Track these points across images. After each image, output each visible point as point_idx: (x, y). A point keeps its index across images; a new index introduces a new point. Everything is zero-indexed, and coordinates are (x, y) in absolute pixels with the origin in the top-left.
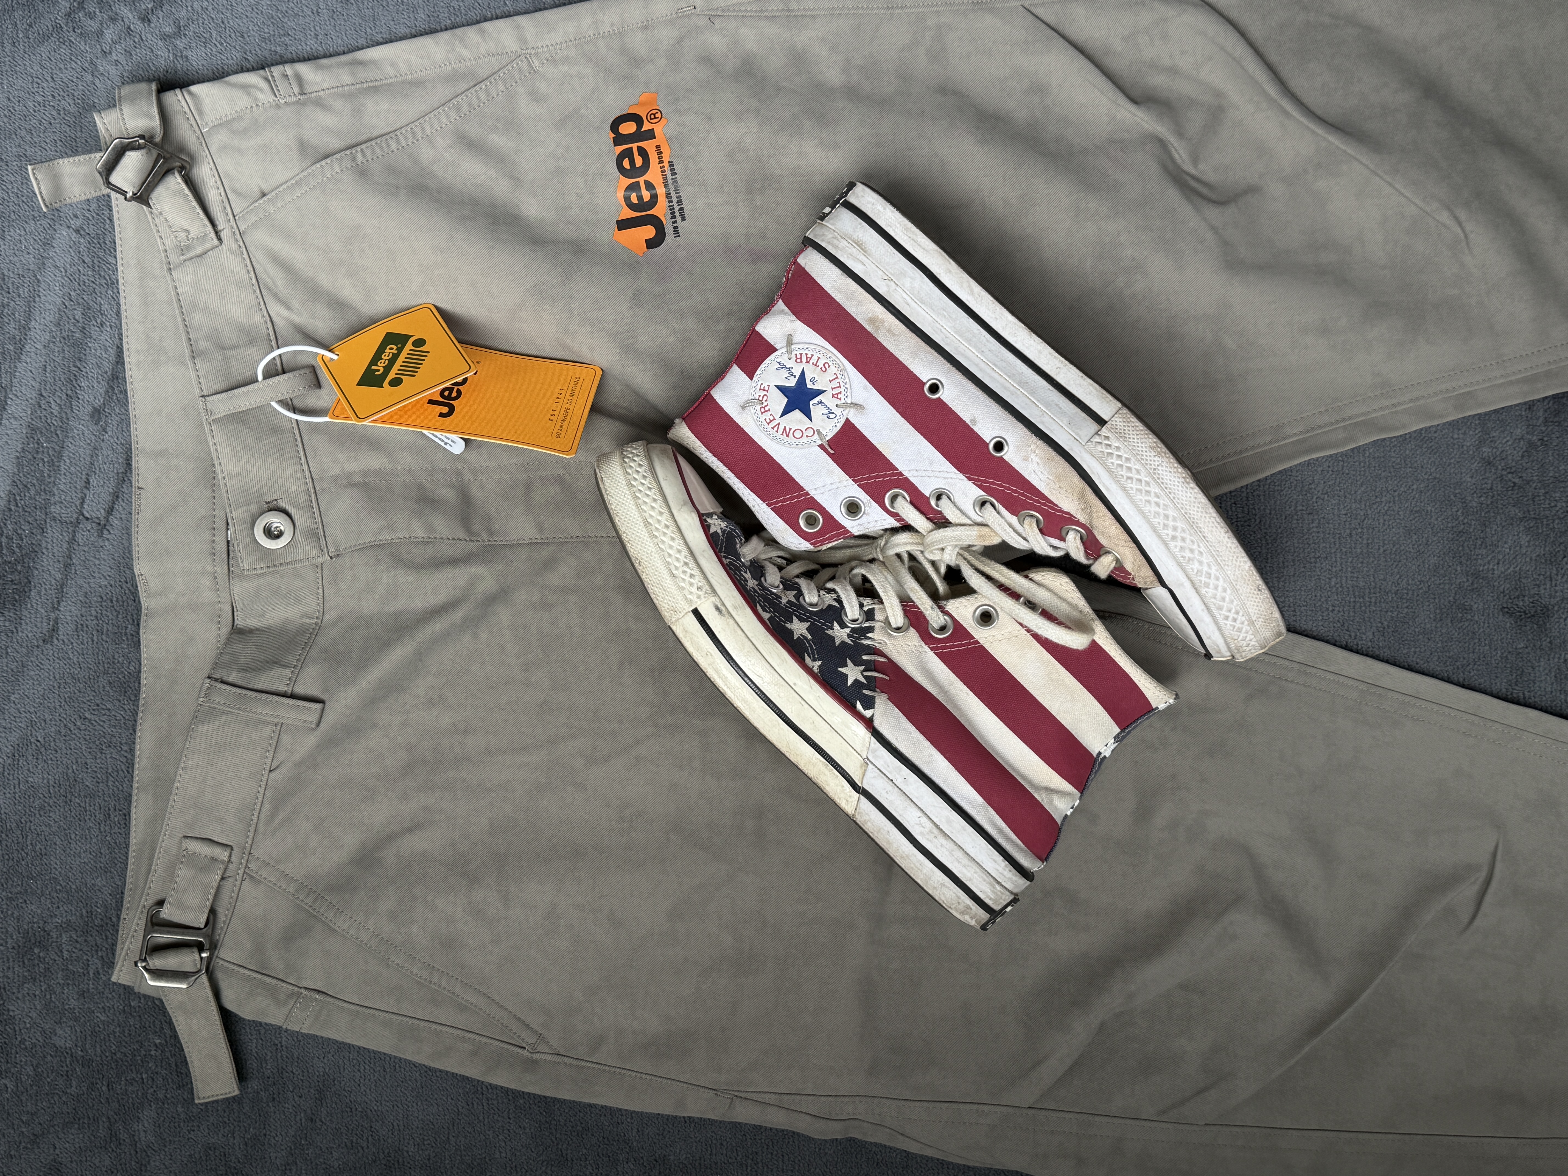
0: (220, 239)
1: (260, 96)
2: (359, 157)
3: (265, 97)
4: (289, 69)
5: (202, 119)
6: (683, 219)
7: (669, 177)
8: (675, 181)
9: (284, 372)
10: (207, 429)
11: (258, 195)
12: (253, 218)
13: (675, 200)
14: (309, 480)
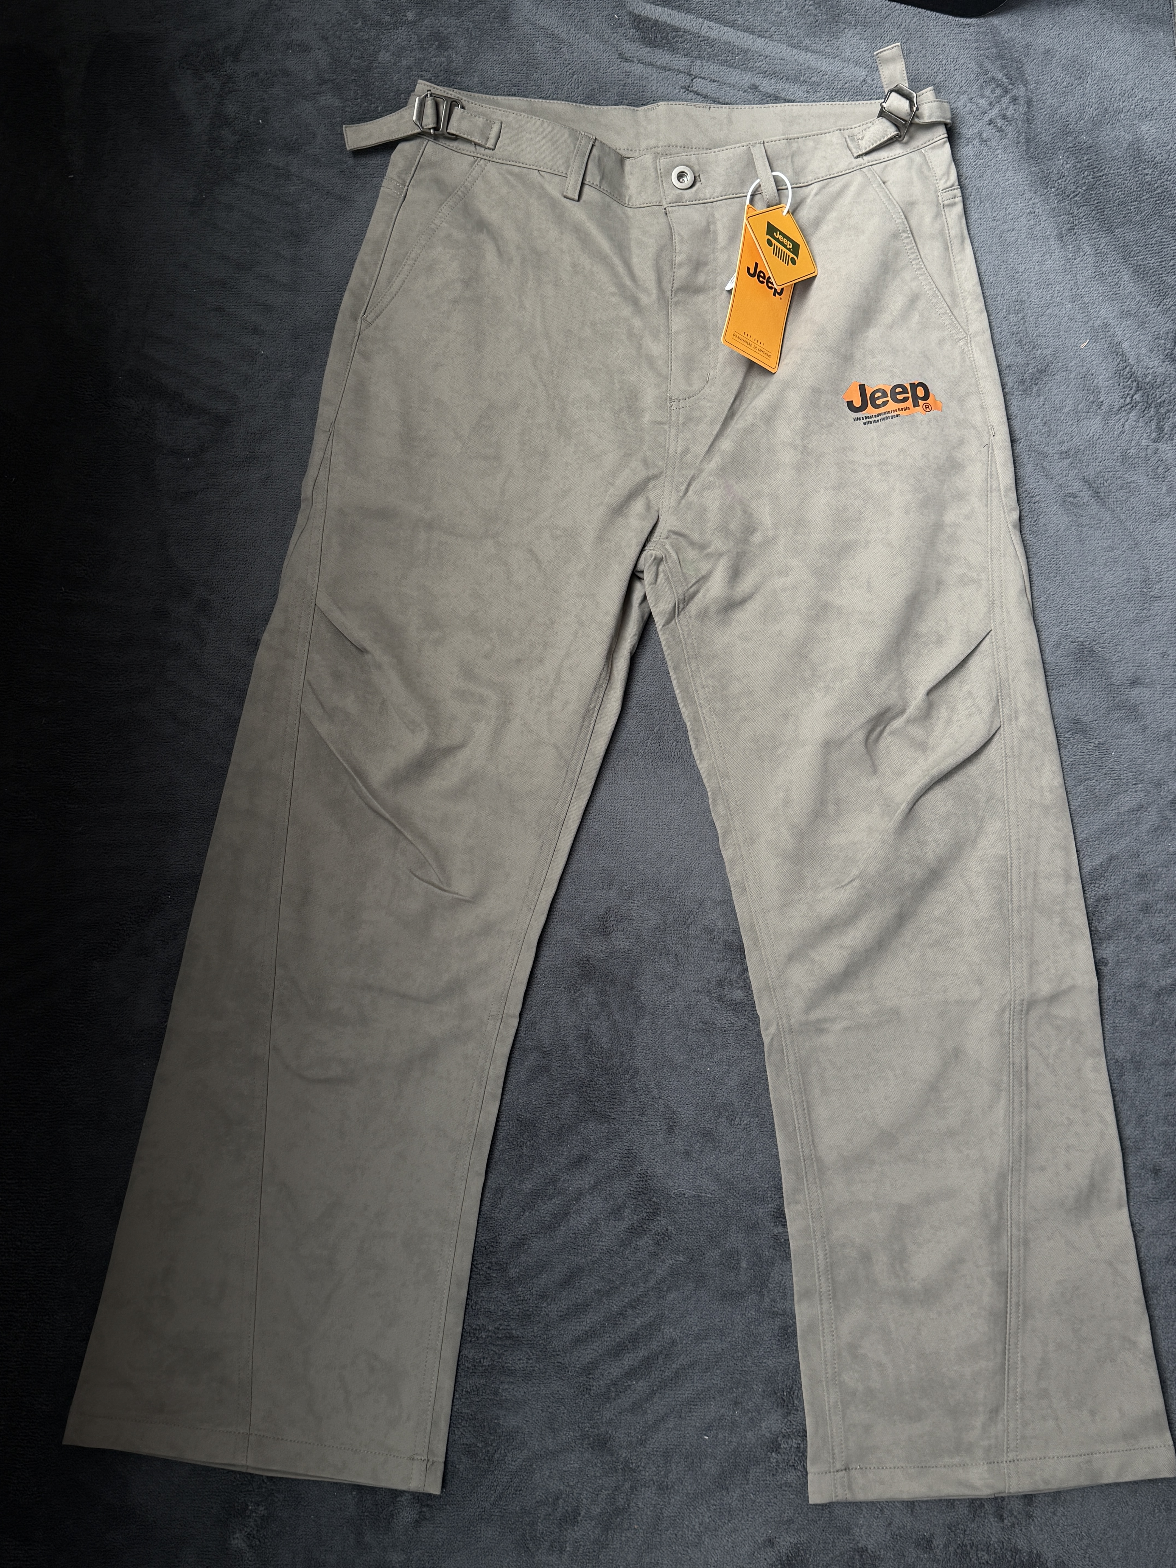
0: (858, 157)
1: (942, 182)
2: (905, 235)
3: (942, 185)
4: (959, 199)
5: (929, 149)
6: (865, 424)
7: (890, 415)
8: (887, 418)
9: (778, 190)
10: (745, 144)
11: (884, 180)
12: (869, 175)
13: (877, 419)
14: (712, 200)
